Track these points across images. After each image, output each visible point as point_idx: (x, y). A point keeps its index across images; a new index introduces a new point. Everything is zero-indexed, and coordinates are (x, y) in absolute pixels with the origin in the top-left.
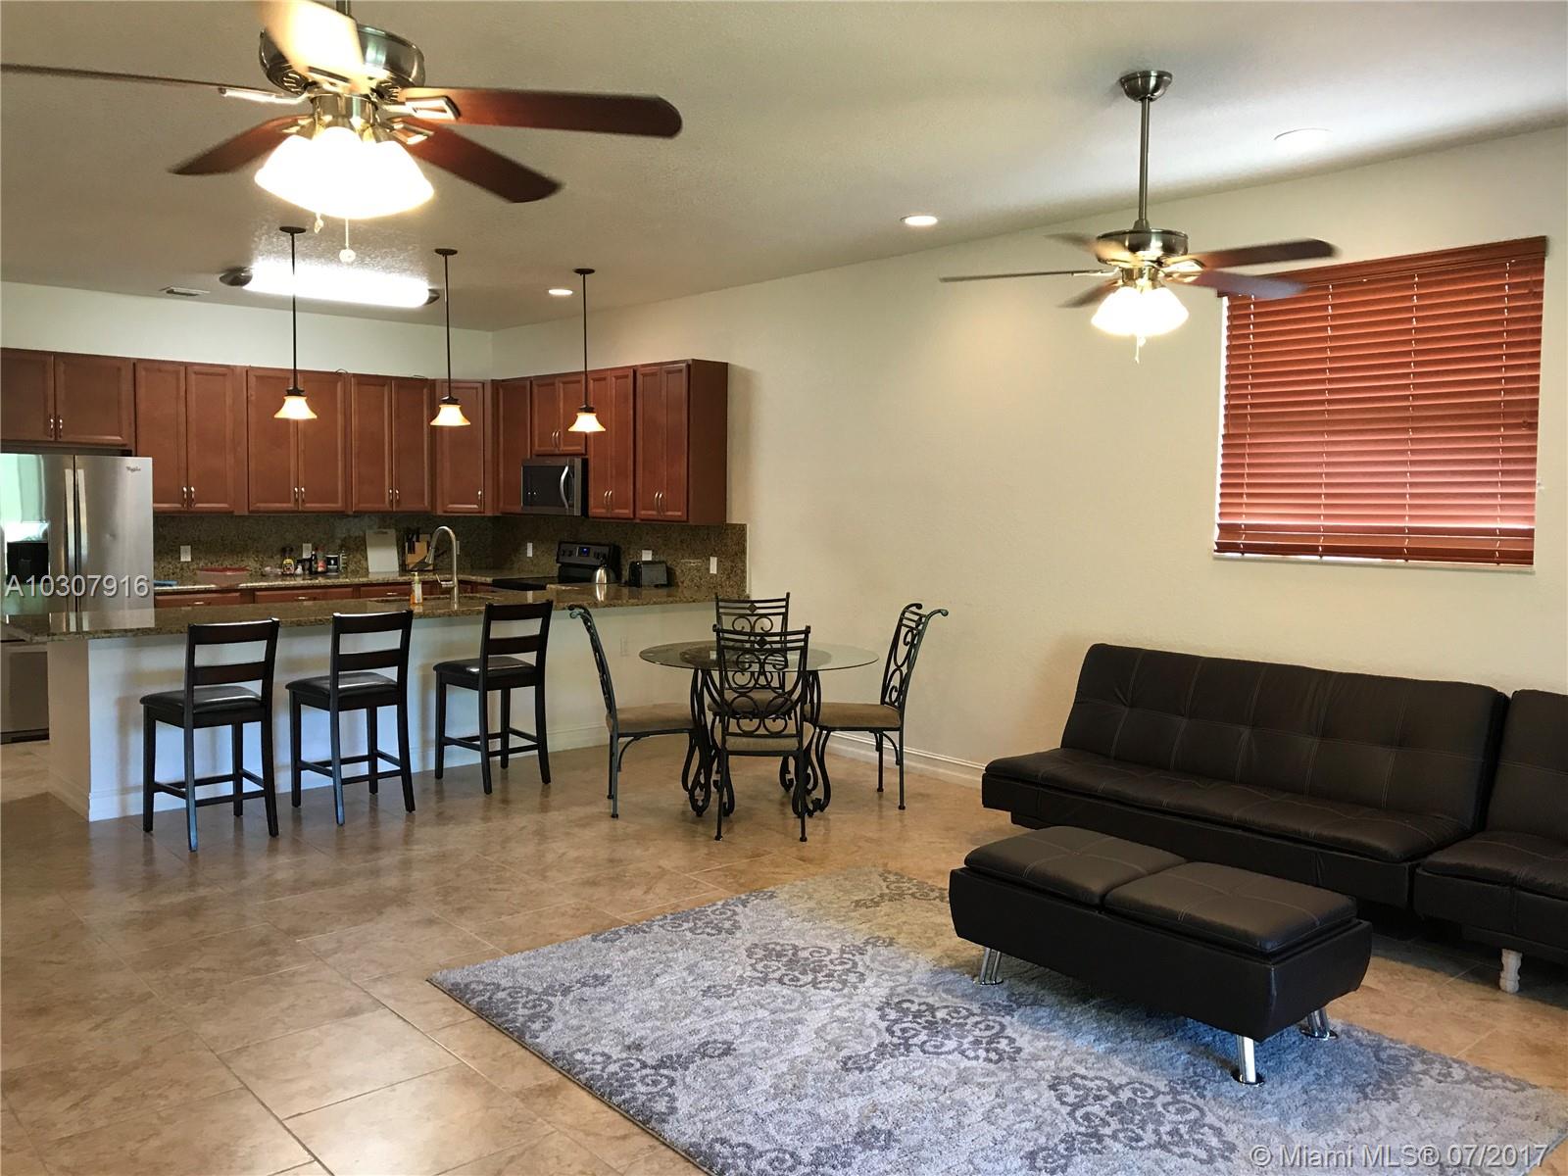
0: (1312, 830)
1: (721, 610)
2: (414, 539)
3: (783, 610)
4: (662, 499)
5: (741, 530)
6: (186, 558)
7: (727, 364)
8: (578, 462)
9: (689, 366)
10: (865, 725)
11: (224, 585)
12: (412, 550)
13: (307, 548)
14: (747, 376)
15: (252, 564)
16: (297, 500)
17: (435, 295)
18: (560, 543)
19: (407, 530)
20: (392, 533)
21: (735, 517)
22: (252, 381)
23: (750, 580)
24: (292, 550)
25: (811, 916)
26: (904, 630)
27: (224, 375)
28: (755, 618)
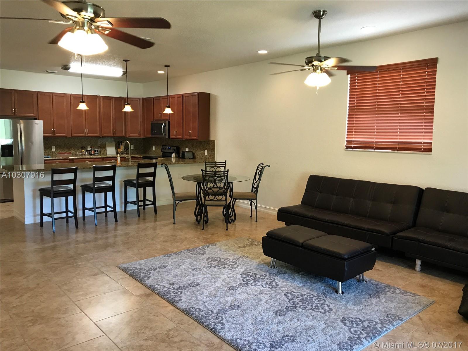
0: (366, 226)
1: (206, 165)
2: (120, 145)
3: (224, 165)
4: (191, 133)
5: (214, 142)
6: (53, 150)
7: (209, 93)
8: (167, 122)
9: (198, 94)
10: (246, 198)
11: (65, 158)
12: (120, 148)
13: (89, 147)
14: (215, 97)
15: (73, 151)
16: (86, 133)
18: (162, 146)
19: (118, 142)
20: (114, 143)
21: (212, 139)
22: (72, 98)
23: (216, 157)
24: (84, 148)
25: (226, 250)
26: (258, 171)
27: (64, 96)
28: (216, 167)
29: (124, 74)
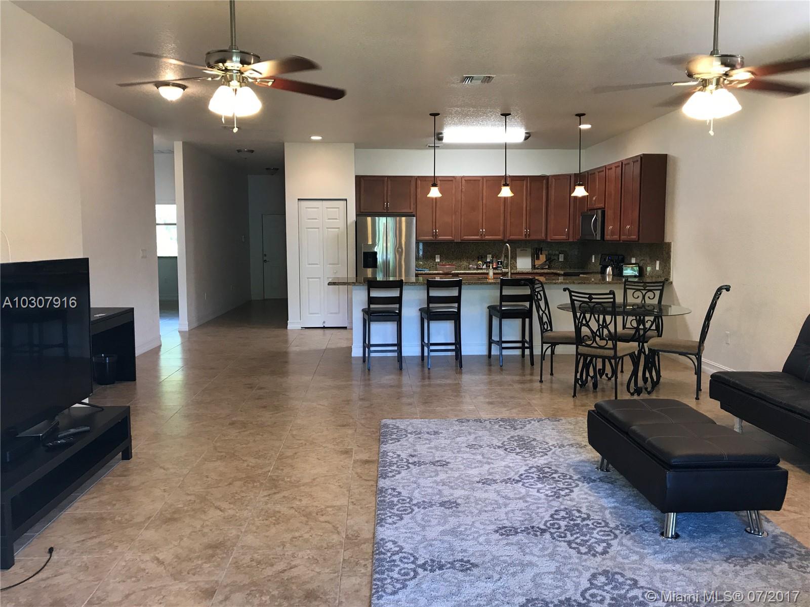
1: (627, 287)
2: (540, 253)
4: (630, 230)
5: (669, 245)
6: (438, 260)
7: (667, 155)
8: (600, 212)
9: (641, 158)
12: (538, 258)
13: (489, 257)
15: (465, 263)
16: (481, 235)
17: (528, 135)
19: (536, 249)
20: (529, 250)
21: (667, 240)
22: (463, 181)
23: (673, 274)
24: (482, 258)
27: (452, 181)
28: (646, 291)
29: (526, 138)
